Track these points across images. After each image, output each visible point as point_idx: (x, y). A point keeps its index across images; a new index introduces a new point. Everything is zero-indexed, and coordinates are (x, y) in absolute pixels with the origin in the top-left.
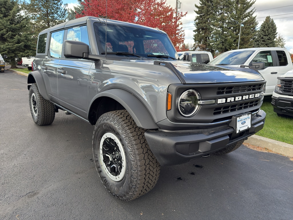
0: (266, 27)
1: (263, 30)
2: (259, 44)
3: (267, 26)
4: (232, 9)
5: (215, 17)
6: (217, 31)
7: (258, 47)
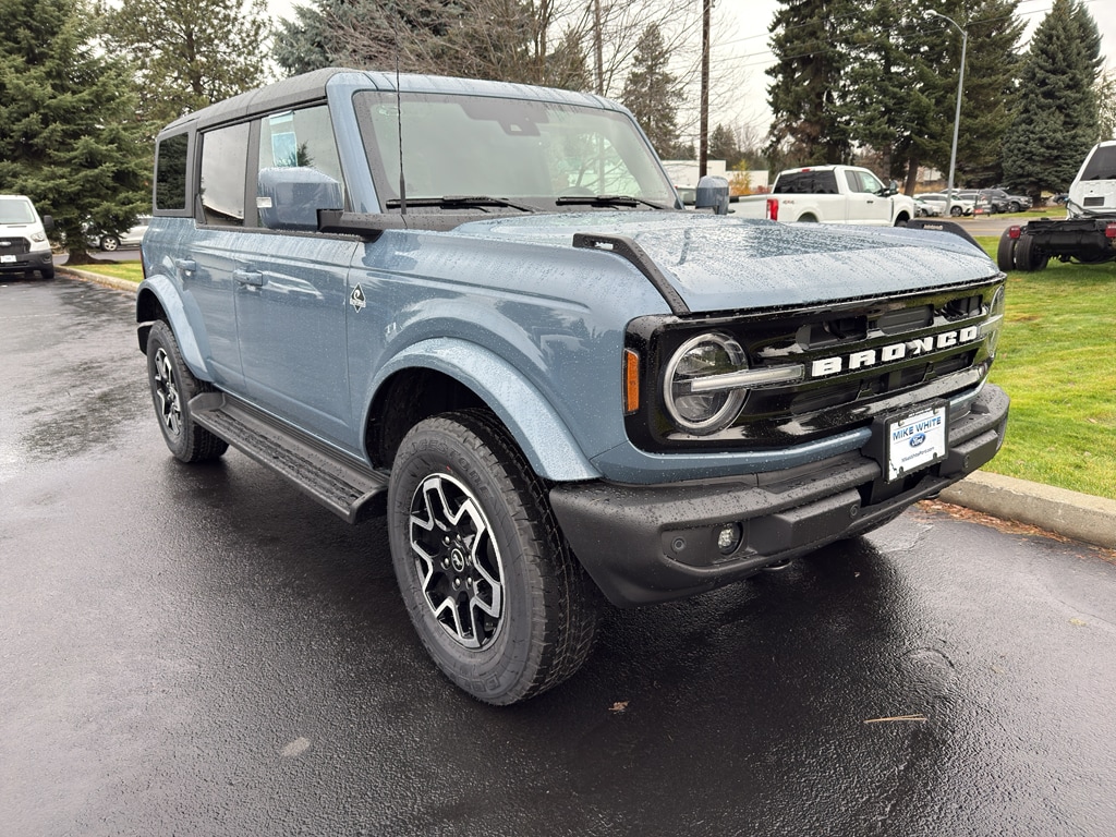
0: (1058, 39)
1: (1044, 51)
2: (1031, 108)
3: (1061, 31)
5: (857, 9)
6: (863, 65)
7: (1023, 121)
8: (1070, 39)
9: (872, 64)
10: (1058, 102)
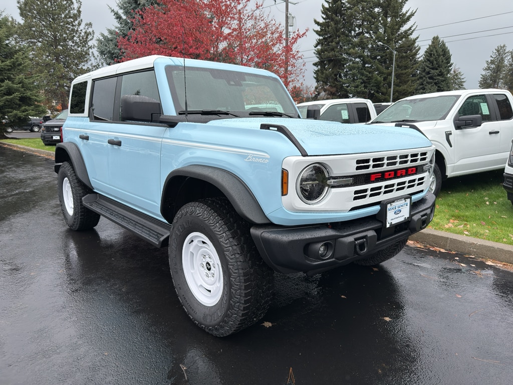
0: (434, 55)
1: (428, 60)
2: (424, 83)
3: (435, 52)
4: (377, 27)
5: (350, 40)
6: (353, 63)
7: (421, 88)
8: (439, 56)
9: (357, 63)
10: (435, 81)
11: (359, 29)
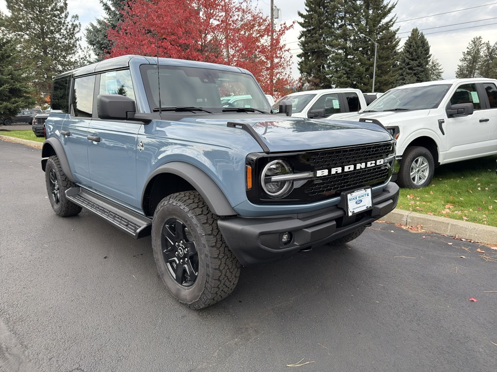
0: (413, 47)
1: (408, 51)
2: (404, 74)
3: (414, 44)
4: (359, 19)
5: (333, 32)
6: (336, 54)
7: (401, 79)
8: (418, 47)
9: (340, 54)
10: (414, 72)
11: (342, 21)
